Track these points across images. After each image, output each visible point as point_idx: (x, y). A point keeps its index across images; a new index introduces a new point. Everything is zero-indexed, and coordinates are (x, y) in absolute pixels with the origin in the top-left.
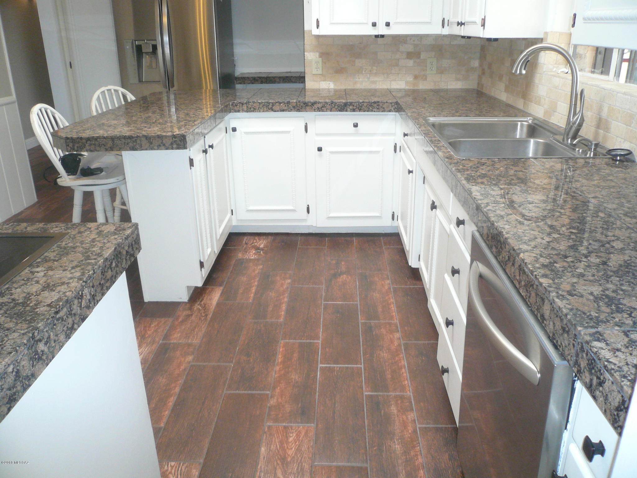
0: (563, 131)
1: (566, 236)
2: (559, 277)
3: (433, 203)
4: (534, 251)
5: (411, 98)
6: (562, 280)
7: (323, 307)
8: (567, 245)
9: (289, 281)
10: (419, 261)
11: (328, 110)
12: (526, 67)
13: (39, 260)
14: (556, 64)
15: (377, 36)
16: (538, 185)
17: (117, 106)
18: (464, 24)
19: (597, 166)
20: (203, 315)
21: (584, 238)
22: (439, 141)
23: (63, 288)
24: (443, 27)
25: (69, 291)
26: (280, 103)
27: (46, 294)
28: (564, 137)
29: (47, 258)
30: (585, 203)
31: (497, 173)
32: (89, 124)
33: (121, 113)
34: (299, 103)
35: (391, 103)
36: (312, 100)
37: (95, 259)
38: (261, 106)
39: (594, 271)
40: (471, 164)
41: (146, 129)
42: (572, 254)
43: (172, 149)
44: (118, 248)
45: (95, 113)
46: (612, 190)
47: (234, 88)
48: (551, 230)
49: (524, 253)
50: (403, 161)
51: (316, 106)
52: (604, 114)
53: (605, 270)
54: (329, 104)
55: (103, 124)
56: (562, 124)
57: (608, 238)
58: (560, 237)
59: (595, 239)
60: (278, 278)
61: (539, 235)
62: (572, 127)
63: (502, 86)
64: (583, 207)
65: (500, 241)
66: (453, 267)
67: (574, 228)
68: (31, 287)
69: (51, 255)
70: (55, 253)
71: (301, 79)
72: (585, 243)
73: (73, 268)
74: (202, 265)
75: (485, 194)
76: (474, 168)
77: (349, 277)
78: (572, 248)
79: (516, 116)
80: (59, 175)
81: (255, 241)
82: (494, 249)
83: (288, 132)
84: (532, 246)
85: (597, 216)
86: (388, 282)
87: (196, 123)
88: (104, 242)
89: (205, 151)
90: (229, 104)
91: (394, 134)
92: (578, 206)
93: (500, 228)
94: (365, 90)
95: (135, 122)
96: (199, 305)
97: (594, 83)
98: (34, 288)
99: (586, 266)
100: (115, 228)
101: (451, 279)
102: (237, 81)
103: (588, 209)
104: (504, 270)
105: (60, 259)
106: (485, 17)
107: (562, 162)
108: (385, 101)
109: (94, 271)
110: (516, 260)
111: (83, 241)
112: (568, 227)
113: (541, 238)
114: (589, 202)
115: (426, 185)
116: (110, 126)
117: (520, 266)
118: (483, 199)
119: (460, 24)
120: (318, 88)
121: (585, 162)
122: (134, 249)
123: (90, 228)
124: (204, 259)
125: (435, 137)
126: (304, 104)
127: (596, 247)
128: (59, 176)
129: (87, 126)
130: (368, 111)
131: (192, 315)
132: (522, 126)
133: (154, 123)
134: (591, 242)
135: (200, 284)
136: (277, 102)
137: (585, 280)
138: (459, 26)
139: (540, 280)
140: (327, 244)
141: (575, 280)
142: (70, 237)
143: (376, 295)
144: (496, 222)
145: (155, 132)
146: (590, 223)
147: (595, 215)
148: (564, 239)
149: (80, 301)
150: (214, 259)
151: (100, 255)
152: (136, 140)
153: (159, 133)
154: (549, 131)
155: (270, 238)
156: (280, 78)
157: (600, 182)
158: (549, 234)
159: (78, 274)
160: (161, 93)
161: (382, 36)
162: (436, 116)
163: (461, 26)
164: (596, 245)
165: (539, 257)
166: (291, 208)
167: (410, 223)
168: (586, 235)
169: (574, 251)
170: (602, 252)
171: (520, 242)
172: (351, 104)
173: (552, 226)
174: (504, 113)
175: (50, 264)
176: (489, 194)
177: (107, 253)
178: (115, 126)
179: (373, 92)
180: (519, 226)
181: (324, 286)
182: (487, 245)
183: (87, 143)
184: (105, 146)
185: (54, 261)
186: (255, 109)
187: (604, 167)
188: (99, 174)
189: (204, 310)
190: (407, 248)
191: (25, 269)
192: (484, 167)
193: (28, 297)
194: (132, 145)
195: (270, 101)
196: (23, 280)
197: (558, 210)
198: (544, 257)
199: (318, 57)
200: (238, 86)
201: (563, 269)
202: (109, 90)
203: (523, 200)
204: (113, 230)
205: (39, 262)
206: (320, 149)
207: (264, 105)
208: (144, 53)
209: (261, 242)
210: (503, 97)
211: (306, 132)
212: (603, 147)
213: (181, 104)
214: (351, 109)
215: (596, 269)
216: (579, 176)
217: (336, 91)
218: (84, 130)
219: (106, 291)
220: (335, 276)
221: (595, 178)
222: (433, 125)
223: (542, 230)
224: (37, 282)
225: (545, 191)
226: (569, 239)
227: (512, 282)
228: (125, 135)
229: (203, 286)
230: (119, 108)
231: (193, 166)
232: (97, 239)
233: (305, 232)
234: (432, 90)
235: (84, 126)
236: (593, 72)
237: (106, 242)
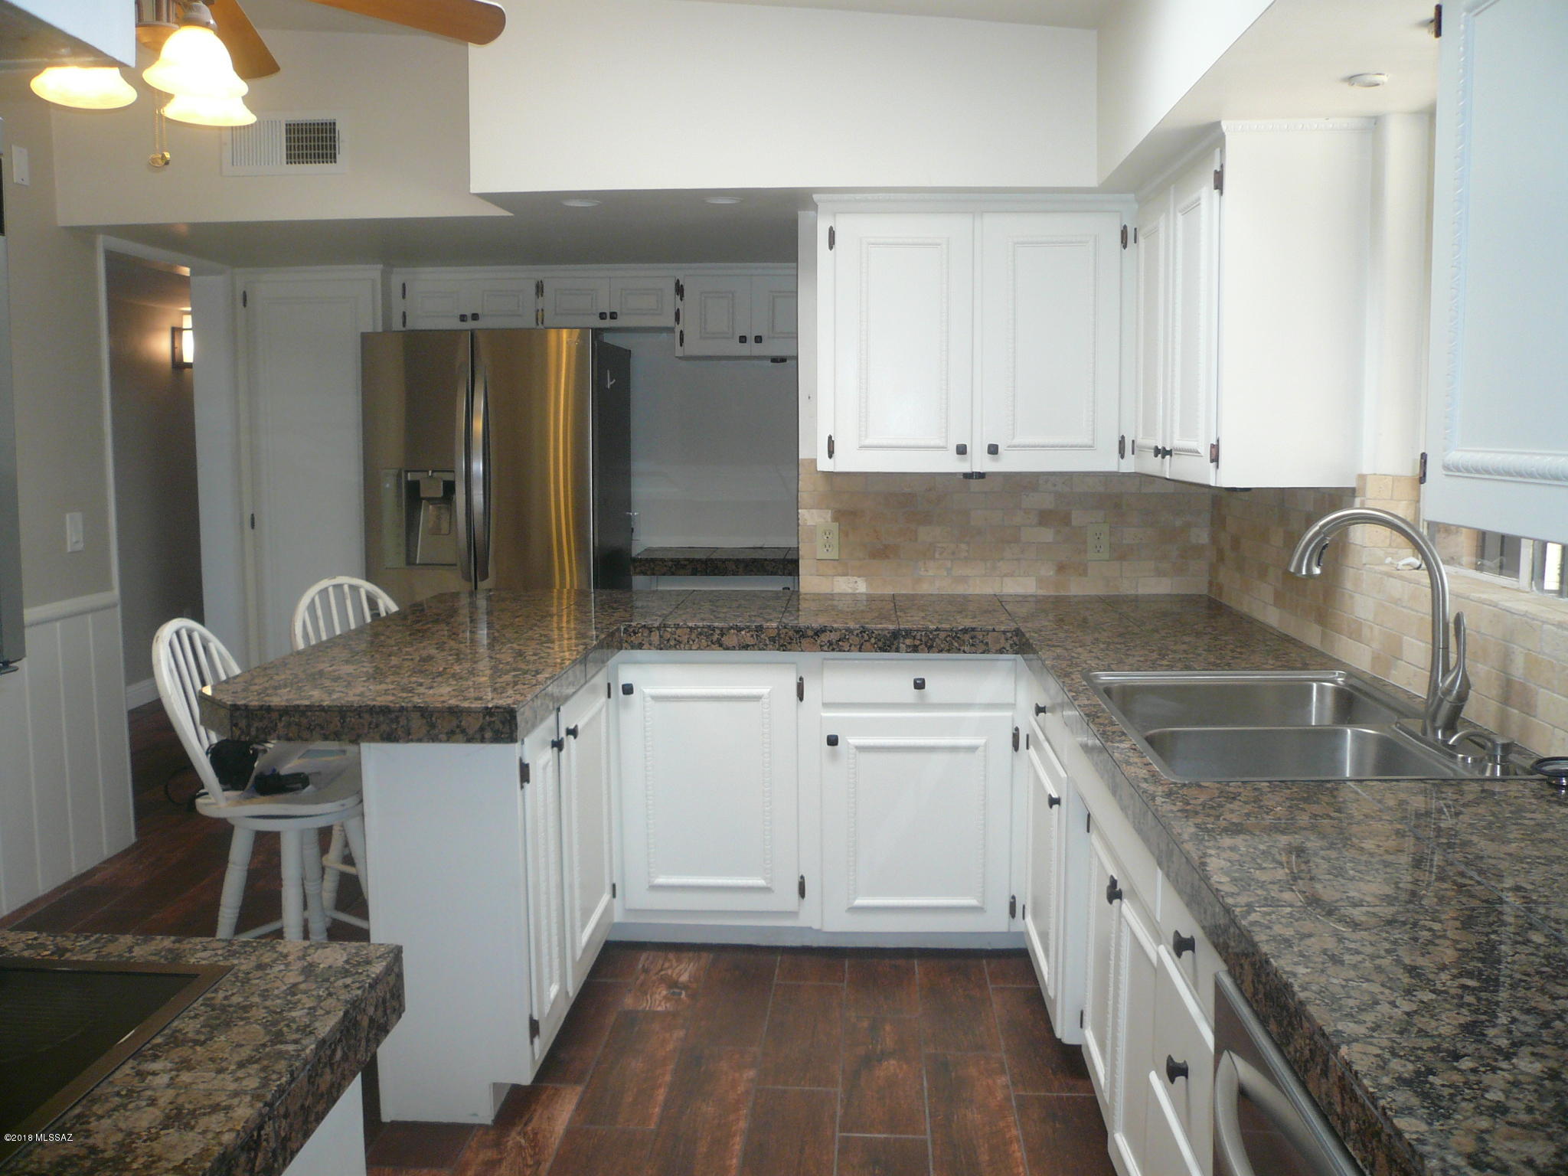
0: (1422, 708)
1: (1453, 998)
2: (1443, 1115)
3: (1113, 883)
4: (1375, 1041)
5: (1051, 617)
6: (1453, 1122)
7: (837, 1146)
8: (1455, 1022)
9: (751, 1073)
10: (1081, 1027)
11: (853, 648)
12: (1322, 560)
13: (159, 1040)
14: (1390, 546)
15: (968, 476)
16: (1372, 855)
17: (353, 626)
18: (1169, 453)
19: (1512, 801)
20: (530, 1162)
21: (1497, 1003)
22: (1124, 734)
23: (215, 1122)
24: (1122, 457)
25: (230, 1130)
26: (740, 630)
27: (172, 1135)
28: (1425, 722)
29: (177, 1034)
30: (1493, 904)
31: (1267, 822)
32: (288, 672)
33: (363, 646)
34: (784, 631)
35: (1004, 632)
36: (817, 623)
37: (296, 1042)
38: (693, 636)
39: (1529, 1097)
40: (1203, 798)
41: (422, 690)
42: (1470, 1049)
43: (483, 740)
44: (351, 1011)
45: (301, 645)
46: (1556, 868)
47: (628, 587)
48: (1414, 981)
49: (1348, 1043)
50: (1035, 772)
51: (825, 638)
52: (1518, 670)
53: (1557, 1094)
54: (855, 633)
55: (321, 673)
56: (1419, 689)
57: (1558, 1002)
58: (1436, 1001)
59: (1526, 1006)
60: (724, 1065)
61: (1382, 993)
62: (1441, 701)
63: (1265, 591)
64: (1488, 915)
65: (1285, 1007)
66: (1170, 1059)
67: (1470, 975)
68: (136, 1116)
69: (189, 1026)
70: (197, 1021)
71: (787, 565)
72: (1503, 1019)
73: (241, 1065)
74: (534, 1028)
75: (1241, 880)
76: (1212, 807)
77: (905, 1066)
78: (1471, 1033)
79: (1305, 667)
80: (203, 788)
81: (667, 965)
82: (1273, 1027)
83: (757, 698)
84: (1369, 1024)
85: (1527, 942)
86: (1003, 1080)
87: (540, 677)
88: (319, 996)
89: (558, 745)
90: (618, 629)
91: (1012, 706)
92: (1475, 913)
93: (1286, 972)
94: (941, 598)
95: (397, 670)
96: (519, 1134)
97: (1485, 596)
98: (145, 1118)
99: (1509, 1082)
100: (345, 958)
101: (1166, 1087)
102: (635, 568)
103: (1503, 921)
104: (1303, 1085)
105: (210, 1039)
106: (1218, 441)
107: (1426, 790)
108: (991, 628)
109: (292, 1074)
110: (1331, 1063)
111: (267, 990)
112: (1454, 971)
113: (1389, 1003)
114: (1501, 901)
115: (1094, 837)
116: (336, 679)
117: (1342, 1078)
118: (1238, 894)
119: (1162, 452)
120: (828, 591)
121: (1483, 791)
122: (388, 1012)
123: (286, 956)
124: (541, 1012)
125: (1112, 724)
126: (797, 632)
127: (1529, 1029)
128: (202, 791)
129: (283, 677)
130: (949, 651)
131: (500, 1161)
132: (1321, 690)
133: (440, 674)
134: (1515, 1013)
135: (526, 1078)
136: (732, 628)
137: (1509, 1124)
138: (1160, 455)
139: (1395, 1121)
140: (847, 976)
141: (1484, 1123)
142: (237, 977)
143: (974, 1116)
144: (1273, 957)
145: (442, 699)
146: (1509, 959)
147: (1520, 939)
148: (1448, 1006)
149: (253, 1154)
150: (564, 1010)
151: (307, 1030)
152: (397, 717)
153: (453, 702)
154: (1388, 706)
155: (706, 958)
156: (738, 561)
157: (1523, 845)
158: (1409, 992)
159: (253, 1083)
160: (455, 596)
161: (981, 476)
162: (1113, 667)
163: (1163, 457)
164: (1529, 1024)
165: (1387, 1055)
166: (761, 882)
167: (1057, 930)
168: (1503, 995)
169: (1476, 1041)
170: (1547, 1043)
171: (1338, 1015)
172: (908, 633)
173: (1415, 968)
174: (1277, 658)
175: (185, 1051)
176: (1253, 880)
177: (325, 1026)
178: (350, 679)
179: (961, 603)
180: (1331, 969)
181: (840, 1090)
182: (1256, 1014)
183: (280, 720)
184: (322, 728)
185: (196, 1042)
186: (680, 642)
187: (1530, 803)
188: (298, 789)
189: (534, 1148)
190: (1051, 993)
191: (123, 1063)
192: (1235, 805)
193: (126, 1147)
194: (388, 729)
195: (716, 624)
196: (118, 1094)
197: (1426, 923)
198: (1401, 1057)
199: (829, 520)
200: (639, 581)
201: (1452, 1091)
202: (338, 587)
203: (1338, 896)
204: (340, 963)
205: (159, 1045)
206: (833, 741)
207: (700, 634)
208: (424, 499)
209: (682, 966)
210: (1272, 617)
211: (801, 698)
212: (1523, 752)
213: (504, 627)
214: (908, 646)
215: (1536, 1091)
216: (1470, 831)
217: (871, 599)
218: (276, 688)
219: (314, 1124)
220: (869, 1061)
221: (1511, 836)
222: (1108, 691)
223: (1391, 979)
224: (152, 1102)
225: (1388, 870)
226: (1460, 1006)
227: (1324, 1117)
228: (372, 703)
229: (533, 1082)
230: (360, 631)
231: (528, 781)
232: (303, 986)
233: (794, 944)
234: (1101, 600)
235: (275, 677)
236: (1479, 568)
237: (325, 995)
